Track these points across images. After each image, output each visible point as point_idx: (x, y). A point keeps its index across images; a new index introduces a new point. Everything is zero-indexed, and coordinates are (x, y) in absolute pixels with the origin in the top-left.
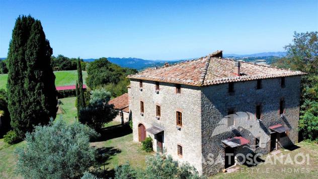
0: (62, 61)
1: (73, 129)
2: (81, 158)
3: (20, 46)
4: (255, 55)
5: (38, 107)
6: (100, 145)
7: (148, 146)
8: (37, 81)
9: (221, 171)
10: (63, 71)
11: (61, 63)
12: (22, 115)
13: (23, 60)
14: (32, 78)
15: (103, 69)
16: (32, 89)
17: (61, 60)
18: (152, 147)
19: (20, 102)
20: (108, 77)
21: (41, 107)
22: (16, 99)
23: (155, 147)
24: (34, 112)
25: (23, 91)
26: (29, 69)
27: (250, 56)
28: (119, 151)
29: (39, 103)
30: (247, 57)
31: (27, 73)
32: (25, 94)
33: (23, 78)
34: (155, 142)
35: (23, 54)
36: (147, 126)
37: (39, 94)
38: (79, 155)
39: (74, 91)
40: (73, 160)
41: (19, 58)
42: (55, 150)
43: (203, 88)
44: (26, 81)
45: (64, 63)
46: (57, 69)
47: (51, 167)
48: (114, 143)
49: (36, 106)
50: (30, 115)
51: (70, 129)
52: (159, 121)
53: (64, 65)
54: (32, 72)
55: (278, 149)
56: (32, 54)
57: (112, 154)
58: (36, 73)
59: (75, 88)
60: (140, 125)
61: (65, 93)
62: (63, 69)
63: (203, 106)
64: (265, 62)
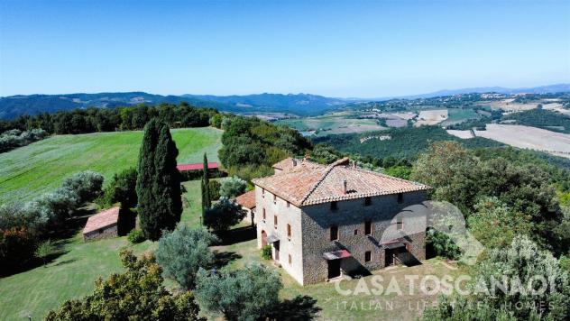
0: (186, 113)
1: (196, 235)
2: (200, 260)
3: (150, 151)
5: (165, 211)
6: (222, 249)
7: (268, 253)
8: (165, 186)
9: (323, 280)
10: (187, 129)
11: (184, 116)
12: (151, 218)
13: (153, 165)
14: (160, 182)
15: (243, 137)
16: (160, 193)
17: (185, 111)
18: (271, 254)
19: (148, 205)
20: (247, 154)
21: (167, 210)
22: (145, 202)
23: (274, 255)
24: (161, 214)
25: (152, 195)
26: (157, 173)
28: (239, 257)
29: (165, 206)
30: (523, 94)
31: (156, 176)
32: (153, 198)
33: (152, 182)
34: (274, 249)
35: (153, 159)
36: (269, 234)
37: (166, 197)
38: (199, 258)
39: (202, 172)
40: (195, 262)
41: (149, 162)
42: (180, 253)
43: (302, 207)
44: (155, 185)
45: (190, 115)
46: (177, 126)
47: (179, 265)
48: (238, 248)
49: (163, 209)
50: (158, 218)
51: (193, 234)
52: (276, 231)
53: (189, 119)
54: (160, 176)
55: (396, 264)
56: (161, 159)
57: (233, 259)
58: (164, 178)
59: (202, 168)
60: (263, 232)
61: (190, 174)
62: (186, 125)
63: (303, 222)
64: (560, 103)
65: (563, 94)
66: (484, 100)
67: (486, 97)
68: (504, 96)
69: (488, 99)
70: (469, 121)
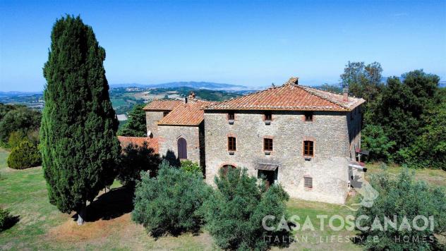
4: (163, 85)
27: (158, 85)
30: (154, 88)
52: (267, 157)
60: (228, 166)
64: (178, 94)
65: (178, 88)
66: (130, 92)
67: (130, 90)
68: (142, 90)
69: (132, 92)
70: (121, 108)
